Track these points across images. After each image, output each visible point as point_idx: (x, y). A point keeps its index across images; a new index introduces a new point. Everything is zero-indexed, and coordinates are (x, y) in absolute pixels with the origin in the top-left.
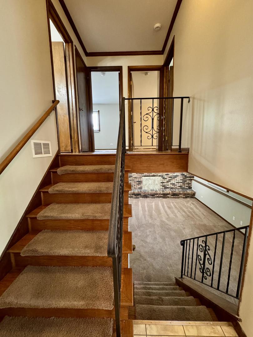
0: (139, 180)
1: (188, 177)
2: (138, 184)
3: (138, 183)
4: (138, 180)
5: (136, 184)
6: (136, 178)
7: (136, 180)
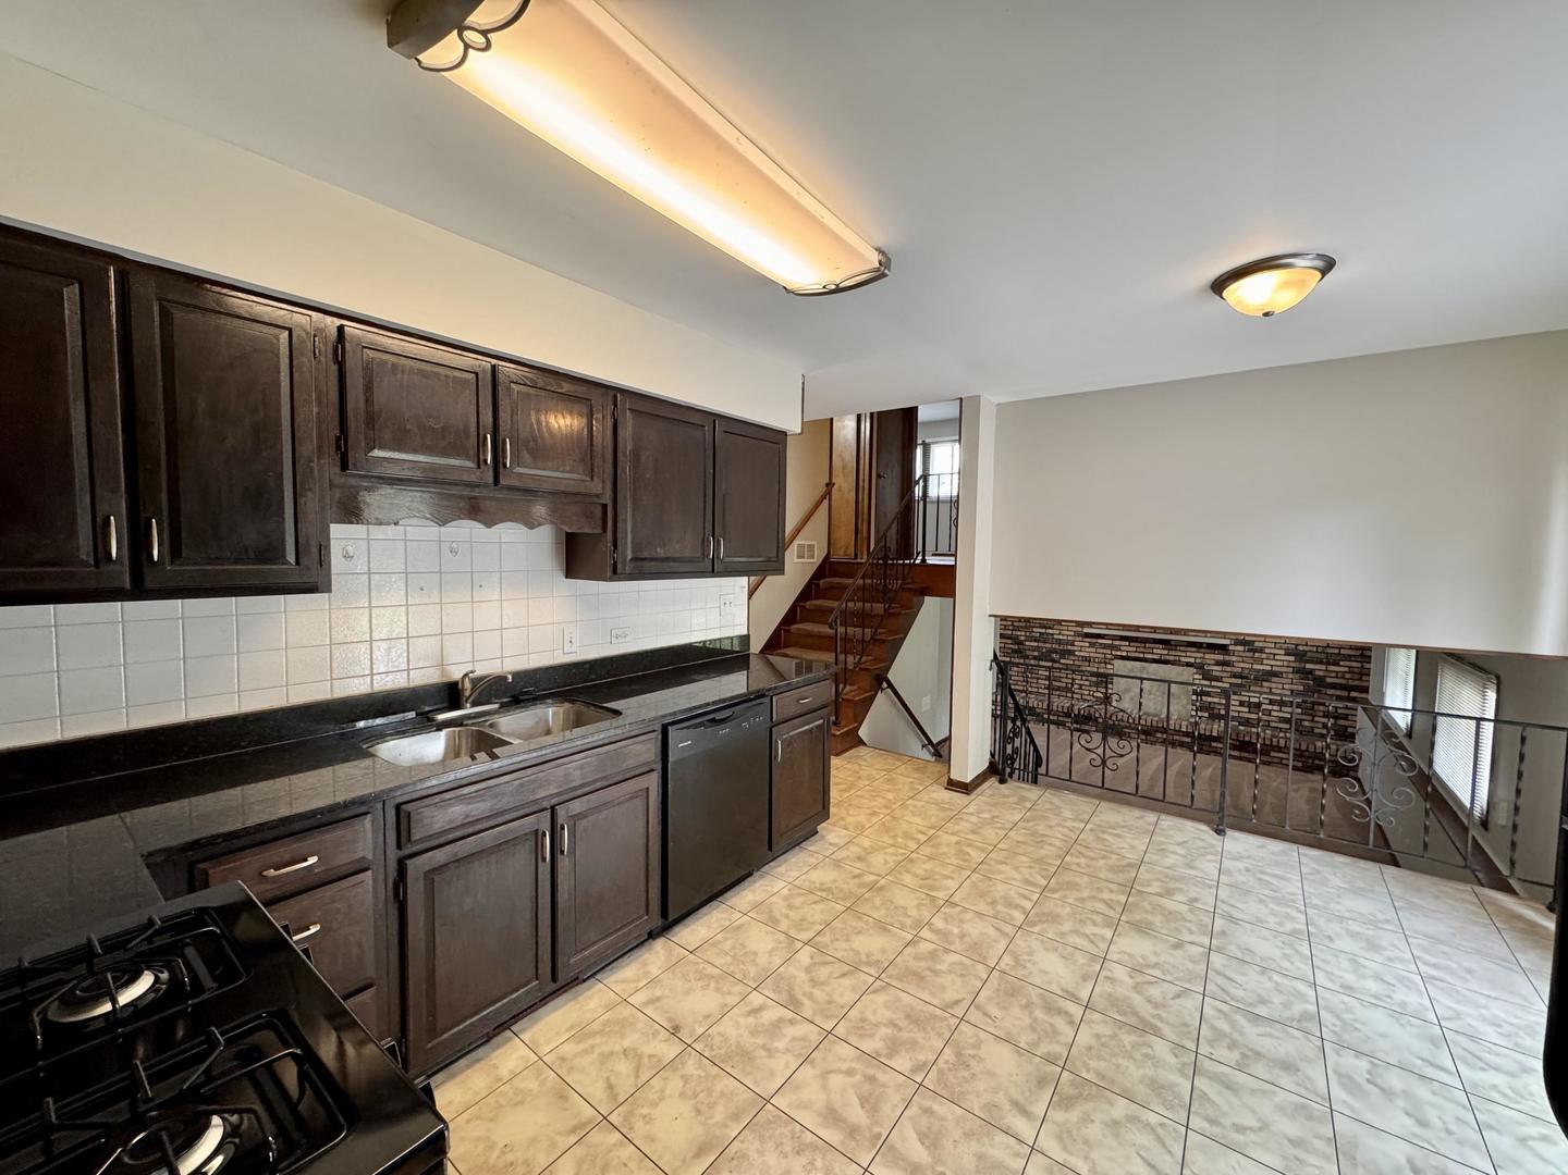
0: (1101, 671)
1: (1333, 686)
2: (1097, 684)
3: (1094, 679)
4: (1095, 670)
5: (1087, 683)
6: (1090, 661)
7: (1089, 669)
